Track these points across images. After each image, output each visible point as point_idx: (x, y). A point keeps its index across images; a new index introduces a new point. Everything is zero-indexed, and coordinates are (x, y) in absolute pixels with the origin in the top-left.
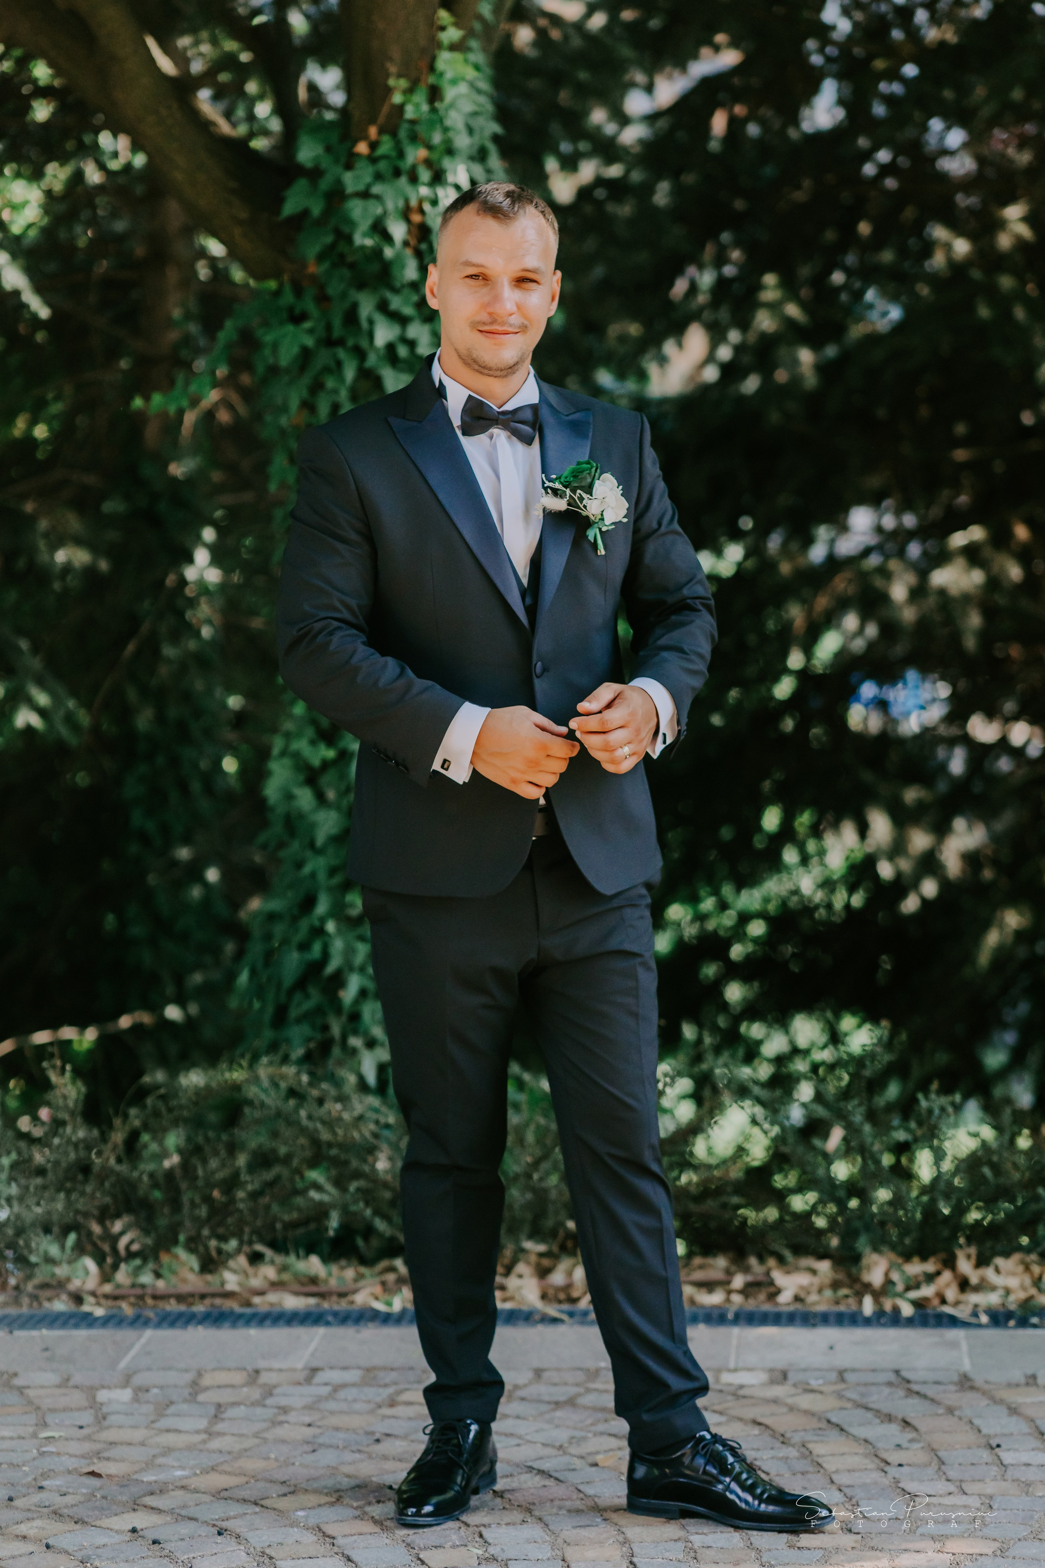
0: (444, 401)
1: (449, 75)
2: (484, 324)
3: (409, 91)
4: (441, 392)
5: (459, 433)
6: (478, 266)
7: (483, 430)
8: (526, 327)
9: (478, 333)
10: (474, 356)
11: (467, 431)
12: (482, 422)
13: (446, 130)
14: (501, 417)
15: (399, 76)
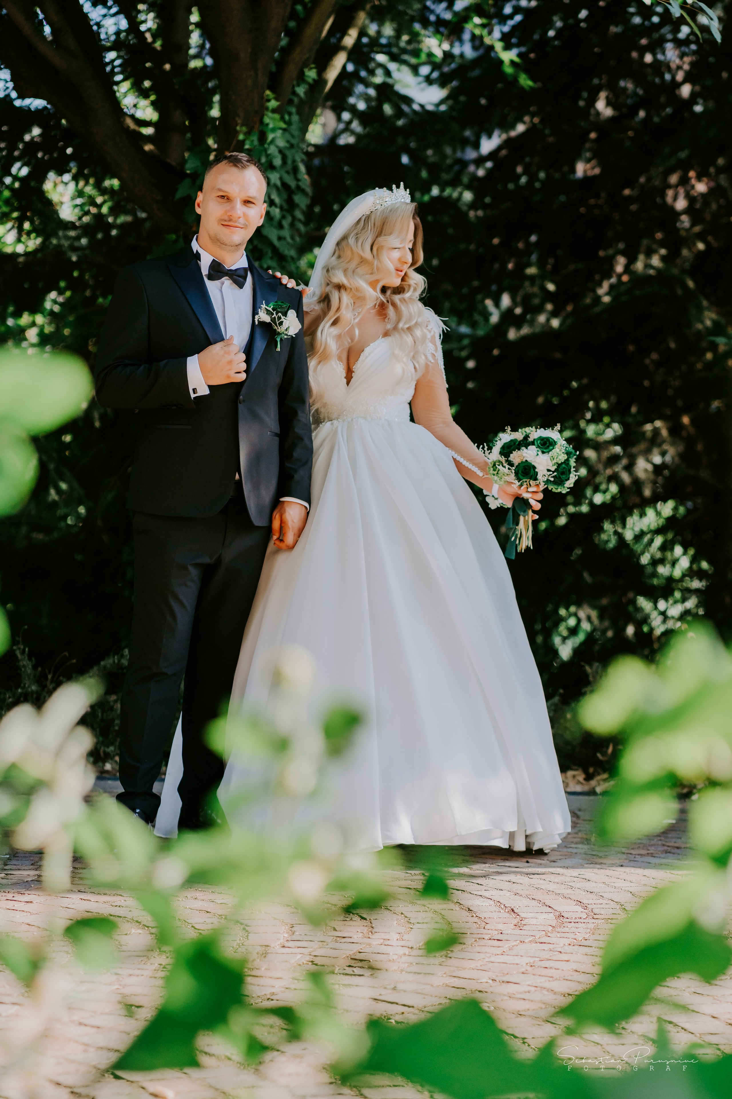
0: (198, 261)
1: (271, 126)
2: (226, 221)
3: (248, 134)
4: (198, 256)
5: (206, 279)
6: (224, 191)
7: (219, 278)
8: (247, 226)
9: (222, 226)
10: (218, 237)
11: (210, 277)
12: (219, 274)
13: (268, 156)
14: (229, 272)
15: (242, 125)
